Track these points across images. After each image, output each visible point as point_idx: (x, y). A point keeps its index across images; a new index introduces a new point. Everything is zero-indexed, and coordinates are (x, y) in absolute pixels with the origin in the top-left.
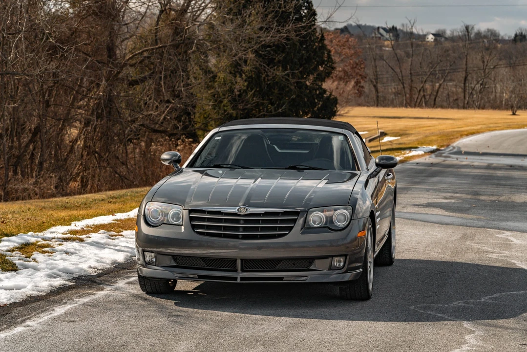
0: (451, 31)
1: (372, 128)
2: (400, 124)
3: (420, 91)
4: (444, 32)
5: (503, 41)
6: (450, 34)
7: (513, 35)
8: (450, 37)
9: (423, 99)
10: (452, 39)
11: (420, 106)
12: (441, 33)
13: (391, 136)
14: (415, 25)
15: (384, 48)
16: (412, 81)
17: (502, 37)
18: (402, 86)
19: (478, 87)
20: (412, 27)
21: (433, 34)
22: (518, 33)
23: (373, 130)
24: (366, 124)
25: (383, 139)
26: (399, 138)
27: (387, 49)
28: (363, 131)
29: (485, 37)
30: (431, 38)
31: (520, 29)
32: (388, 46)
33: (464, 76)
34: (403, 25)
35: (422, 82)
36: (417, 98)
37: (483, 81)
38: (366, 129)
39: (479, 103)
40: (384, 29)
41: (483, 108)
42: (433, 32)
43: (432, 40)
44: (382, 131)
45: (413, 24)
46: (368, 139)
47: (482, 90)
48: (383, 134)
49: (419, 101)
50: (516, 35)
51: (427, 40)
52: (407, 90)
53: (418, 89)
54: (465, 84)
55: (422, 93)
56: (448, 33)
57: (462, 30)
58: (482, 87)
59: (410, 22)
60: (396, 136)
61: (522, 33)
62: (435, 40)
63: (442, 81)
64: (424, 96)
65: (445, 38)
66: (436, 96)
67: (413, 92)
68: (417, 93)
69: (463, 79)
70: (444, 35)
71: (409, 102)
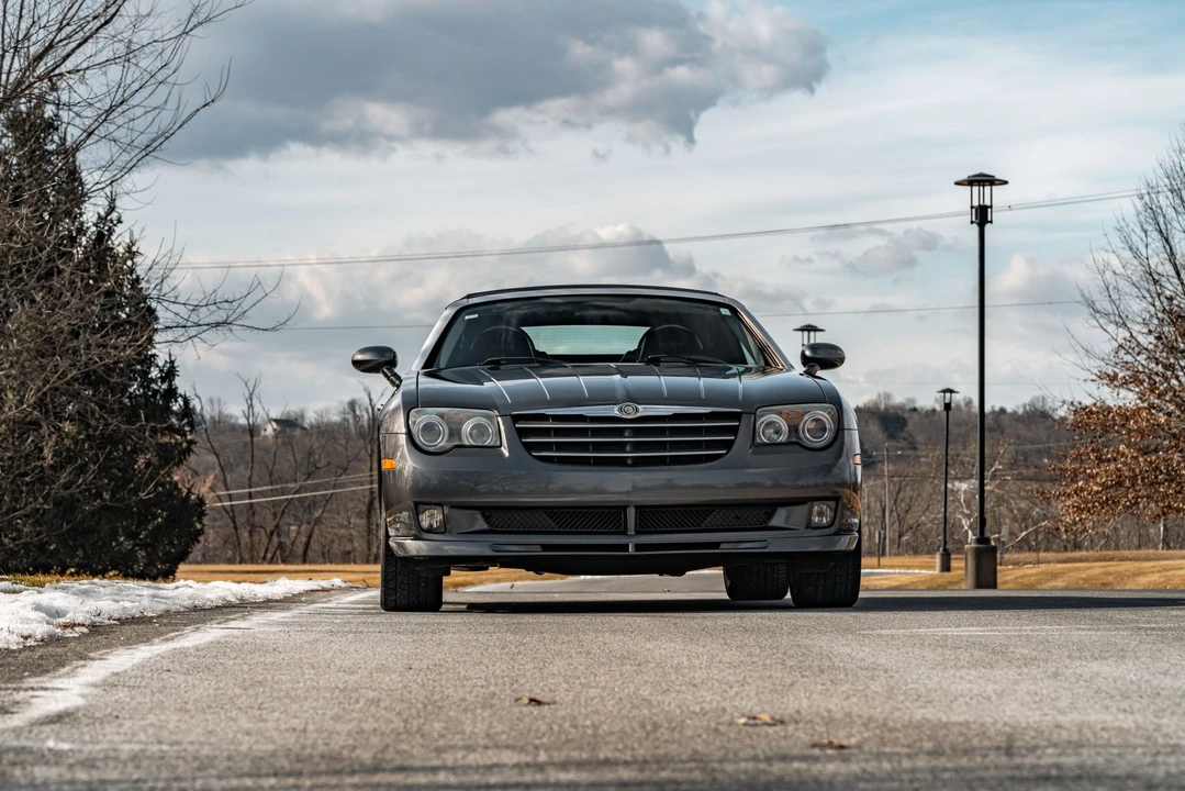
0: (316, 412)
3: (272, 533)
4: (302, 415)
6: (316, 420)
8: (312, 426)
10: (325, 431)
12: (293, 416)
16: (253, 513)
18: (231, 525)
20: (251, 394)
21: (276, 421)
30: (271, 429)
35: (275, 515)
36: (267, 550)
42: (277, 415)
43: (275, 434)
49: (270, 552)
51: (263, 433)
52: (243, 532)
53: (268, 530)
54: (369, 517)
55: (275, 539)
57: (341, 409)
62: (282, 432)
63: (321, 511)
64: (281, 546)
65: (304, 429)
66: (307, 545)
67: (256, 538)
68: (265, 540)
69: (364, 508)
70: (299, 422)
71: (247, 558)
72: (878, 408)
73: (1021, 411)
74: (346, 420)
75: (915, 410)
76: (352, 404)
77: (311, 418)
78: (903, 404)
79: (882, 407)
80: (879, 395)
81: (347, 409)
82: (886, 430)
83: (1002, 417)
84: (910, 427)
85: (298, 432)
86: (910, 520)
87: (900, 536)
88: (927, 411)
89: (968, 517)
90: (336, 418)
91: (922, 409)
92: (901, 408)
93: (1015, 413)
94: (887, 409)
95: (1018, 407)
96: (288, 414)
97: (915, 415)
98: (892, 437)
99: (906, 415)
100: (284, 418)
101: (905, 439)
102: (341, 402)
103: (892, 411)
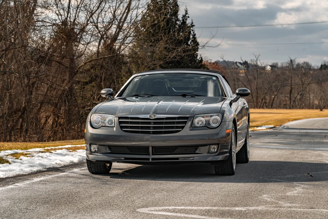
0: (281, 63)
3: (263, 99)
4: (277, 64)
5: (314, 70)
6: (281, 66)
7: (320, 66)
8: (280, 67)
9: (265, 104)
10: (282, 68)
11: (263, 108)
12: (275, 65)
14: (259, 58)
15: (240, 75)
16: (258, 93)
17: (313, 67)
19: (299, 97)
20: (257, 60)
21: (270, 66)
22: (323, 64)
27: (242, 75)
29: (302, 67)
30: (269, 68)
31: (324, 62)
32: (242, 73)
33: (290, 90)
34: (251, 60)
35: (264, 94)
37: (302, 93)
39: (299, 106)
40: (240, 63)
41: (303, 108)
42: (270, 64)
43: (270, 69)
45: (258, 58)
47: (301, 98)
49: (262, 105)
50: (322, 66)
51: (266, 69)
52: (255, 99)
53: (262, 98)
54: (290, 95)
55: (264, 101)
56: (280, 65)
57: (288, 62)
58: (301, 96)
59: (255, 57)
61: (325, 64)
62: (272, 69)
63: (276, 93)
65: (278, 68)
66: (273, 103)
68: (261, 101)
69: (289, 92)
70: (277, 66)
71: (255, 106)
74: (289, 65)
81: (290, 62)
85: (276, 68)
90: (287, 65)
100: (273, 65)
102: (288, 60)
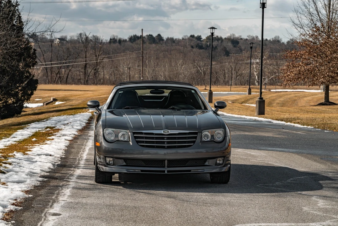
1: (44, 97)
2: (61, 94)
3: (57, 74)
4: (66, 37)
5: (103, 43)
7: (109, 40)
8: (69, 40)
9: (59, 79)
10: (72, 42)
11: (57, 83)
12: (63, 38)
13: (60, 101)
17: (102, 41)
18: (46, 71)
19: (93, 72)
21: (58, 39)
22: (112, 38)
23: (45, 97)
24: (39, 94)
25: (55, 103)
26: (65, 102)
28: (40, 98)
29: (91, 40)
31: (113, 35)
33: (84, 64)
35: (58, 68)
36: (56, 79)
37: (96, 68)
38: (41, 97)
39: (94, 81)
41: (96, 84)
42: (59, 37)
43: (58, 42)
44: (54, 98)
46: (45, 103)
47: (96, 73)
48: (55, 100)
49: (56, 80)
50: (111, 39)
51: (55, 42)
52: (49, 73)
53: (56, 73)
54: (85, 69)
55: (58, 75)
57: (77, 36)
58: (95, 71)
60: (63, 101)
61: (114, 38)
62: (60, 42)
63: (71, 67)
64: (60, 77)
65: (67, 41)
66: (67, 77)
67: (53, 75)
68: (55, 75)
69: (84, 66)
70: (65, 39)
71: (50, 81)
72: (231, 39)
73: (272, 40)
74: (78, 39)
75: (241, 39)
76: (81, 34)
77: (68, 38)
78: (238, 37)
79: (232, 38)
80: (231, 35)
81: (79, 35)
82: (233, 44)
83: (266, 41)
84: (240, 44)
85: (65, 42)
86: (240, 72)
87: (236, 77)
88: (245, 39)
89: (256, 72)
90: (76, 38)
91: (243, 38)
92: (238, 38)
93: (270, 40)
94: (233, 39)
95: (271, 39)
96: (62, 36)
97: (242, 40)
98: (235, 46)
99: (239, 41)
100: (61, 38)
101: (238, 47)
102: (78, 34)
103: (235, 39)
